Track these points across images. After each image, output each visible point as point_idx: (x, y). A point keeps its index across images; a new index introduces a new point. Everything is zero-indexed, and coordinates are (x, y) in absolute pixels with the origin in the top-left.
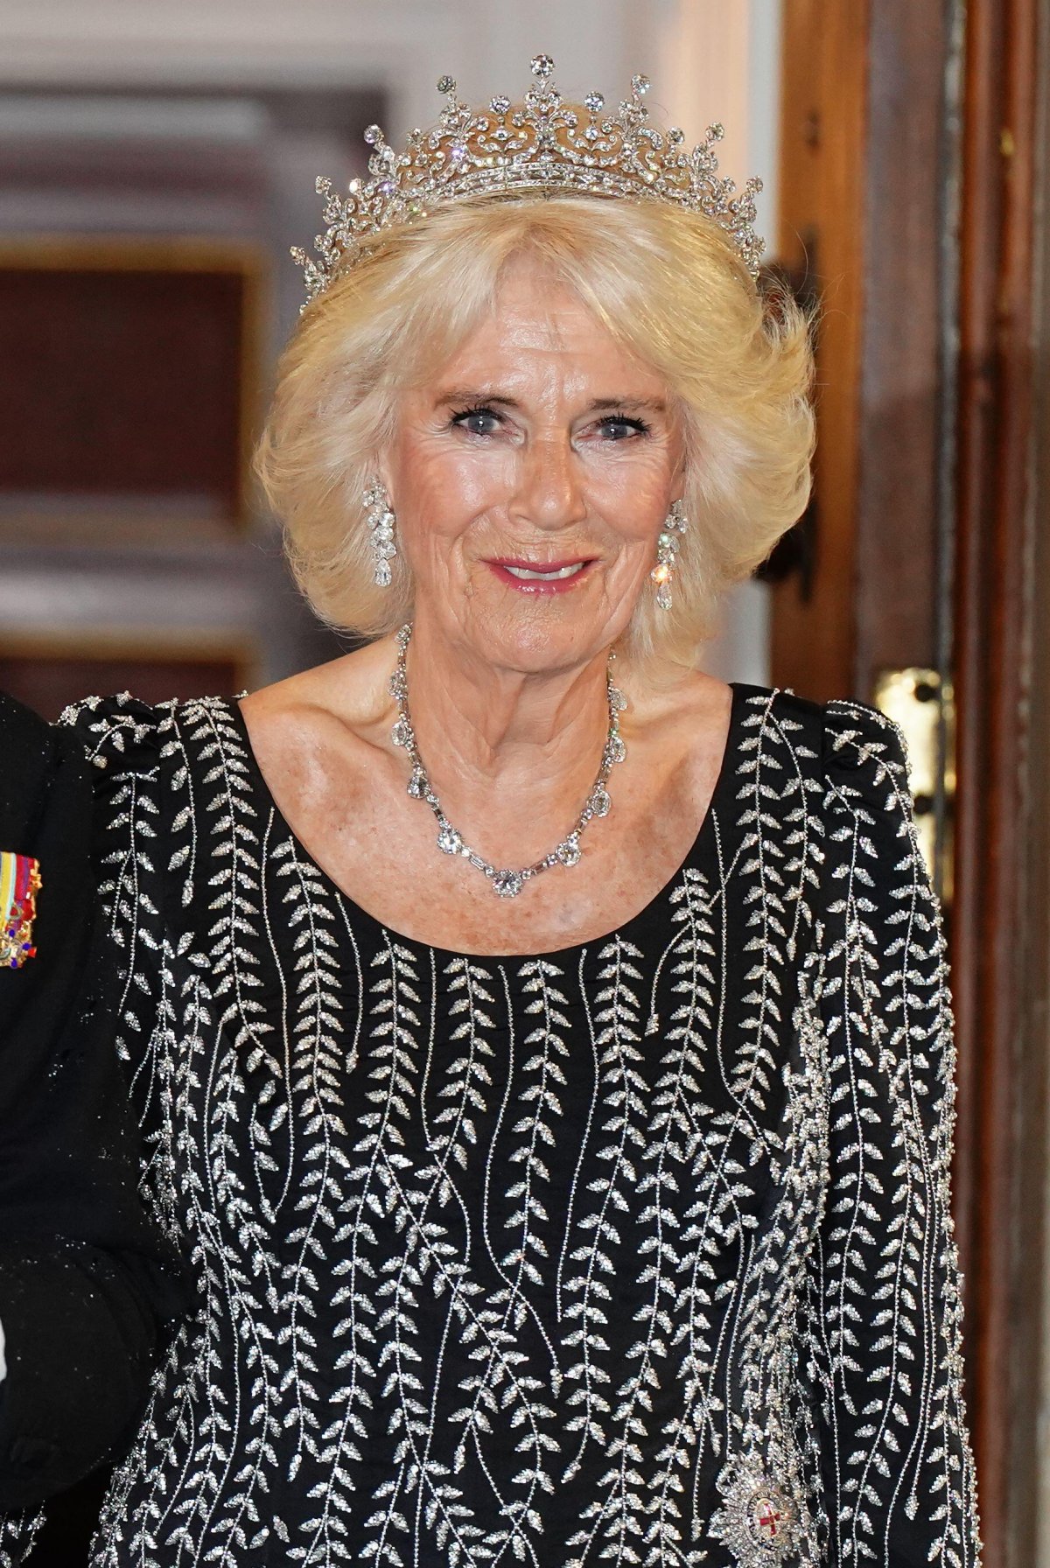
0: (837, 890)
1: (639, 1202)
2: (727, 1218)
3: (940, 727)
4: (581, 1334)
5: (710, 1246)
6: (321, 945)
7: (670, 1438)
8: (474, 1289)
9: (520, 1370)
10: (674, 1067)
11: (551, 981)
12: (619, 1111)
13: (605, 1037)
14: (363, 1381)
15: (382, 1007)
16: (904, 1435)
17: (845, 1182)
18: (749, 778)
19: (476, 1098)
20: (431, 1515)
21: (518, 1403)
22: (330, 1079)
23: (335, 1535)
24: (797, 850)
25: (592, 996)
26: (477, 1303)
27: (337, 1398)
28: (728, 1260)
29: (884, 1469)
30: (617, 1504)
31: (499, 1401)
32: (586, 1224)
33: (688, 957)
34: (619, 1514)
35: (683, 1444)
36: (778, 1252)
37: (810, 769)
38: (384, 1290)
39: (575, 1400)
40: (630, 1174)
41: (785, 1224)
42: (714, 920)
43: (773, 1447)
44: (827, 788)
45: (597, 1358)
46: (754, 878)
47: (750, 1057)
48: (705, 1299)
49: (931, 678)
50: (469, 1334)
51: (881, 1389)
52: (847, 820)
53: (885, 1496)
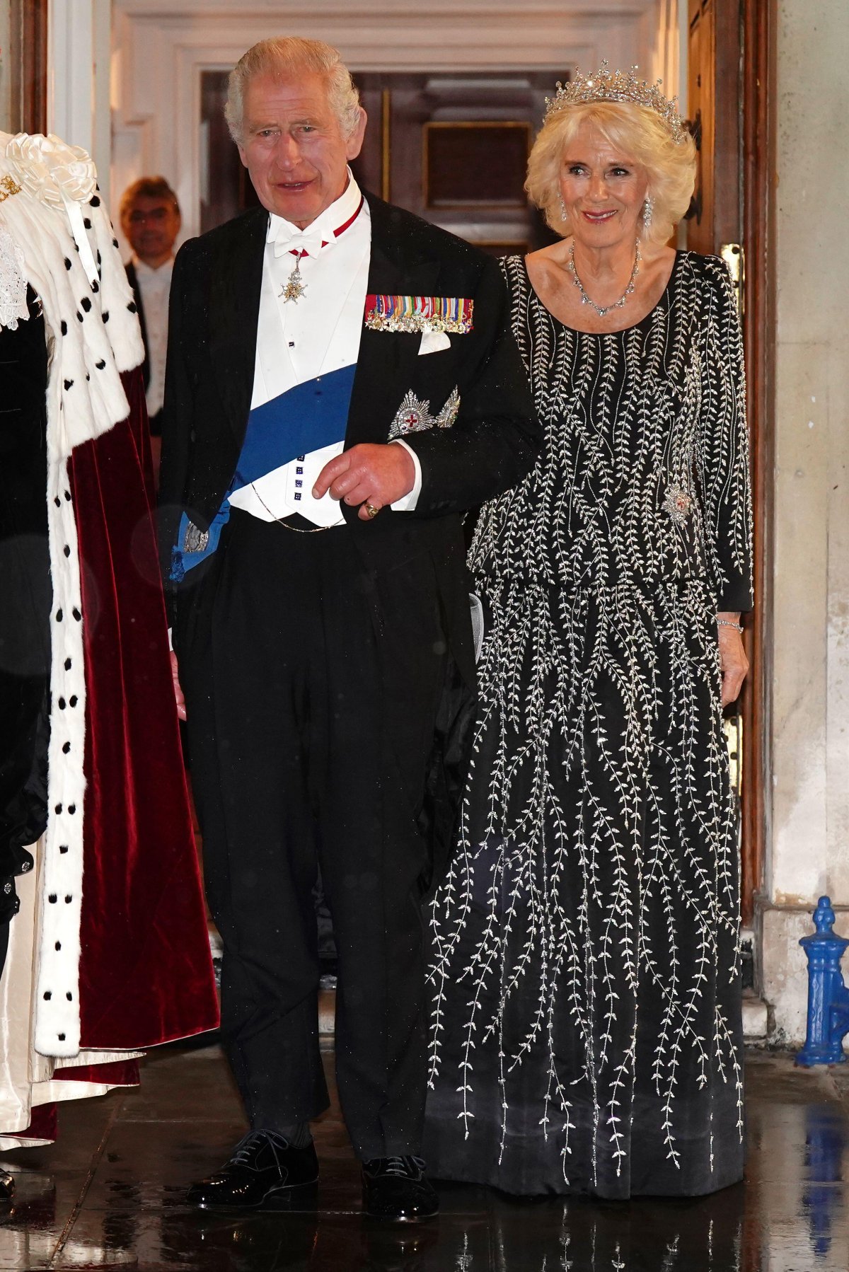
0: (707, 312)
1: (638, 408)
2: (665, 412)
3: (740, 260)
4: (620, 448)
5: (661, 422)
6: (544, 330)
7: (649, 479)
8: (588, 434)
9: (602, 459)
10: (650, 367)
11: (614, 341)
12: (632, 380)
13: (629, 358)
14: (555, 462)
15: (561, 349)
16: (724, 478)
17: (705, 401)
18: (679, 278)
19: (588, 376)
20: (574, 503)
21: (601, 469)
22: (544, 371)
23: (546, 508)
24: (693, 300)
25: (625, 345)
26: (589, 439)
27: (547, 467)
28: (666, 425)
29: (718, 489)
30: (632, 499)
31: (595, 468)
32: (622, 414)
33: (656, 333)
34: (632, 501)
35: (653, 481)
36: (683, 423)
37: (698, 276)
38: (560, 435)
39: (618, 468)
40: (635, 399)
41: (685, 414)
42: (665, 322)
43: (684, 483)
44: (703, 281)
45: (625, 455)
46: (679, 309)
47: (674, 363)
48: (659, 437)
49: (738, 246)
50: (586, 449)
51: (717, 464)
52: (709, 291)
53: (718, 497)
